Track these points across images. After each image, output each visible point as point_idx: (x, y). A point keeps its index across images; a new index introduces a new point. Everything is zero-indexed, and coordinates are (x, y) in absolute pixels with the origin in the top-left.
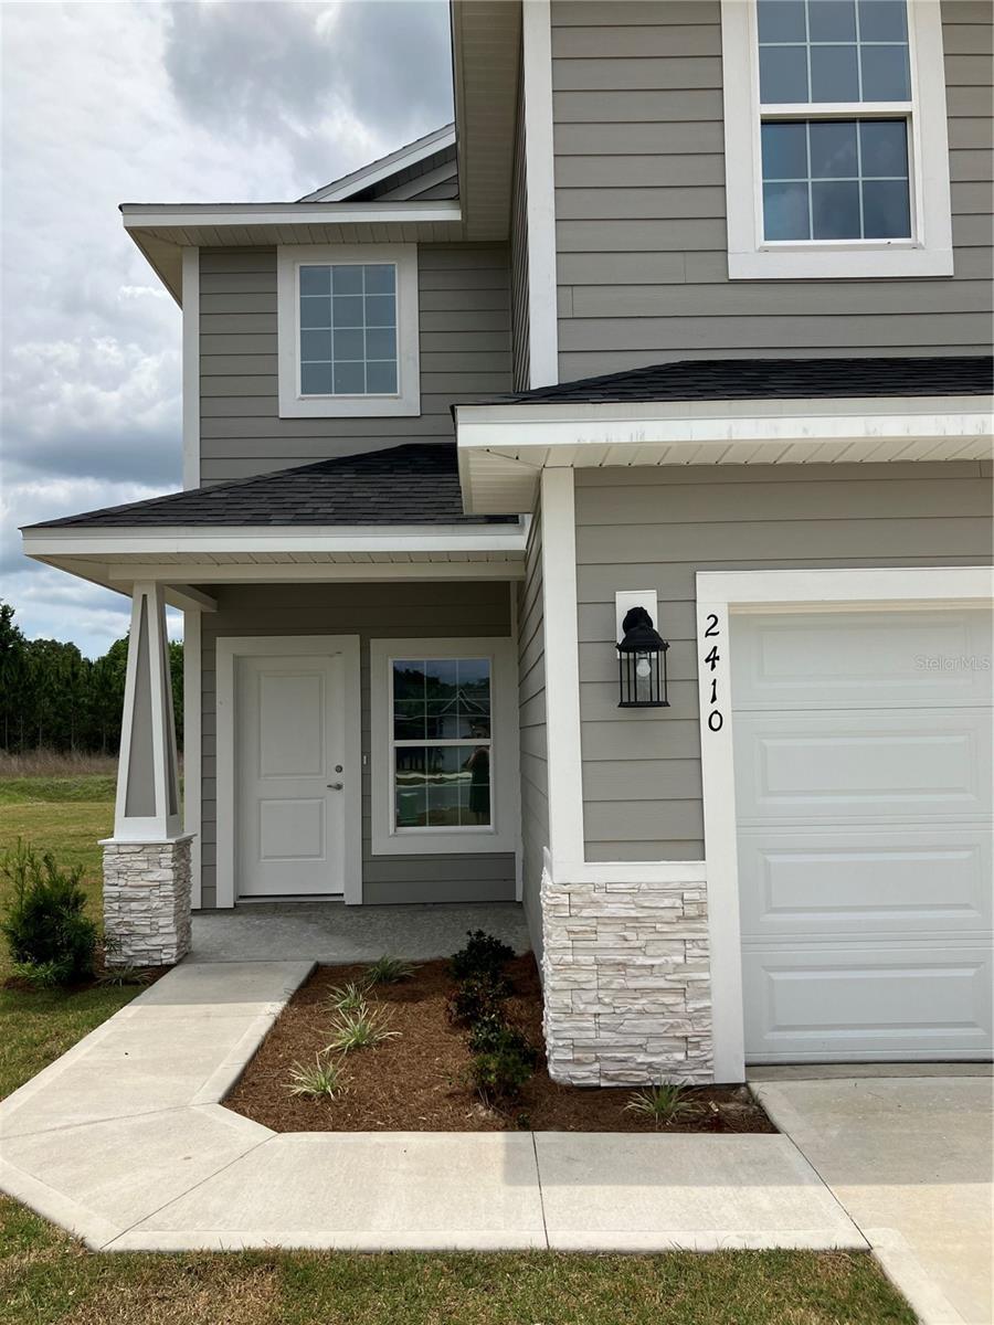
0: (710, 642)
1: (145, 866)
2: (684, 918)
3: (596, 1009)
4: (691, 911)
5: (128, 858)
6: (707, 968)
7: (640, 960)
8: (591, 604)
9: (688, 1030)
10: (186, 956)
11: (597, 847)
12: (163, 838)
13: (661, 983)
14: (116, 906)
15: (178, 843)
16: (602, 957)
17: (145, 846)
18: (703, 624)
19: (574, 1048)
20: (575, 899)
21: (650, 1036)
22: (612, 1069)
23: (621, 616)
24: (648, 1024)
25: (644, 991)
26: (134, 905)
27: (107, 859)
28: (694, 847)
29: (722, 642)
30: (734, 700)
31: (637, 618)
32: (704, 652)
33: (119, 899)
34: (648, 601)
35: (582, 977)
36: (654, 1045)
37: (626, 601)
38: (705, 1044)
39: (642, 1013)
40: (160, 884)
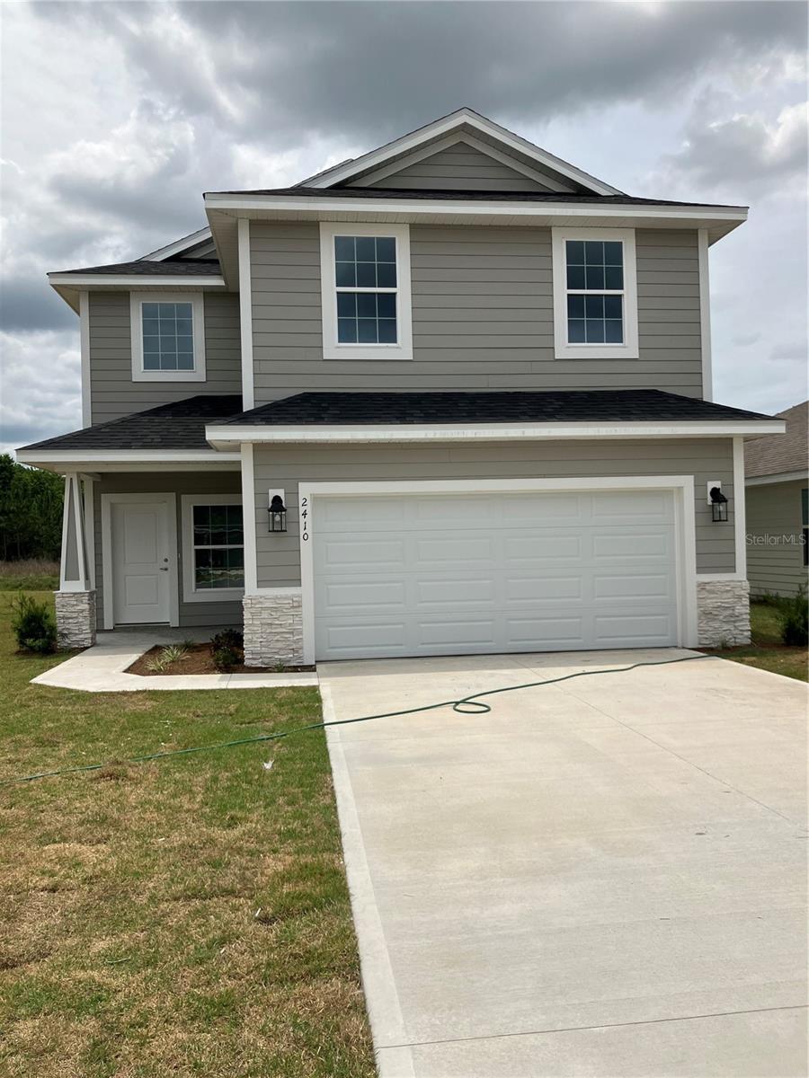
0: (305, 508)
1: (75, 603)
2: (293, 607)
3: (261, 640)
4: (295, 604)
5: (67, 599)
6: (302, 624)
7: (277, 622)
8: (259, 494)
9: (294, 646)
10: (94, 644)
11: (261, 583)
12: (83, 590)
13: (284, 630)
14: (62, 621)
15: (90, 593)
16: (264, 621)
17: (75, 594)
18: (301, 502)
19: (252, 654)
20: (253, 601)
21: (280, 649)
22: (266, 661)
23: (271, 499)
24: (280, 645)
25: (278, 633)
26: (70, 621)
27: (57, 600)
28: (297, 582)
29: (308, 509)
30: (313, 528)
31: (277, 499)
32: (301, 512)
33: (63, 618)
34: (281, 493)
35: (255, 628)
36: (282, 652)
37: (273, 493)
38: (300, 651)
39: (277, 641)
40: (83, 611)
